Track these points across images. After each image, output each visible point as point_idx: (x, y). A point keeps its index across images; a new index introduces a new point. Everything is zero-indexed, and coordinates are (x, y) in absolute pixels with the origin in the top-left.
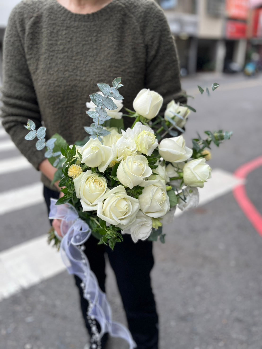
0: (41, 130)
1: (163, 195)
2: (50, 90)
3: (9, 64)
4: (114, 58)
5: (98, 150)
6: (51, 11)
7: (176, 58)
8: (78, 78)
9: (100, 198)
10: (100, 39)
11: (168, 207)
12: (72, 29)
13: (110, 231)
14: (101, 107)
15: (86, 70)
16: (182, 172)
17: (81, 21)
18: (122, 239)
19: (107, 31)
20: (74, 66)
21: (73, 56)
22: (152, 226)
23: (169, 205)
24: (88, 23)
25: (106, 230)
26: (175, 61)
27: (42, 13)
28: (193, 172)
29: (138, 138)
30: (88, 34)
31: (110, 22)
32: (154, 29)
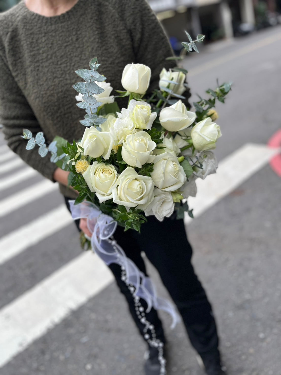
0: (39, 136)
1: (175, 165)
2: (44, 101)
4: (100, 52)
5: (96, 138)
6: (25, 21)
7: (163, 34)
8: (69, 82)
9: (113, 185)
10: (80, 36)
11: (184, 177)
12: (50, 34)
13: (132, 215)
14: (89, 95)
16: (191, 139)
17: (58, 23)
18: (146, 220)
19: (86, 26)
20: (61, 71)
21: (58, 62)
22: (173, 201)
23: (185, 175)
24: (65, 23)
25: (128, 215)
26: (164, 38)
27: (17, 25)
28: (201, 134)
29: (133, 115)
30: (67, 34)
31: (86, 16)
32: (133, 12)
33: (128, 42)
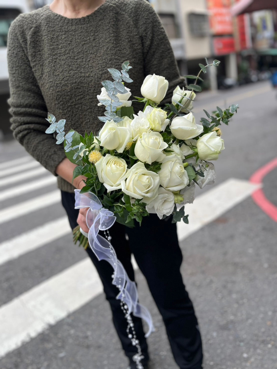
0: (61, 123)
1: (180, 168)
3: (14, 75)
6: (48, 20)
8: (83, 75)
9: (122, 177)
10: (98, 37)
12: (70, 33)
13: (136, 207)
14: (113, 94)
15: (89, 67)
16: (196, 148)
17: (78, 24)
22: (174, 201)
23: (188, 179)
24: (85, 25)
25: (132, 206)
27: (40, 23)
28: (207, 144)
29: (150, 116)
30: (86, 34)
31: (105, 21)
32: (146, 22)
33: (140, 47)
